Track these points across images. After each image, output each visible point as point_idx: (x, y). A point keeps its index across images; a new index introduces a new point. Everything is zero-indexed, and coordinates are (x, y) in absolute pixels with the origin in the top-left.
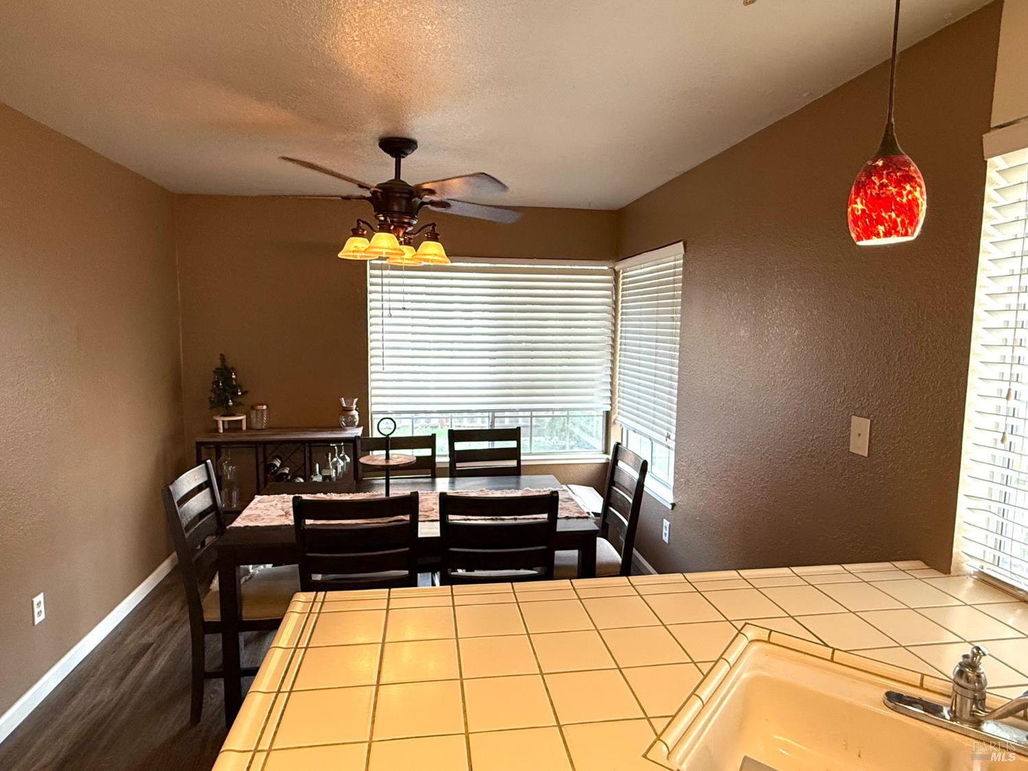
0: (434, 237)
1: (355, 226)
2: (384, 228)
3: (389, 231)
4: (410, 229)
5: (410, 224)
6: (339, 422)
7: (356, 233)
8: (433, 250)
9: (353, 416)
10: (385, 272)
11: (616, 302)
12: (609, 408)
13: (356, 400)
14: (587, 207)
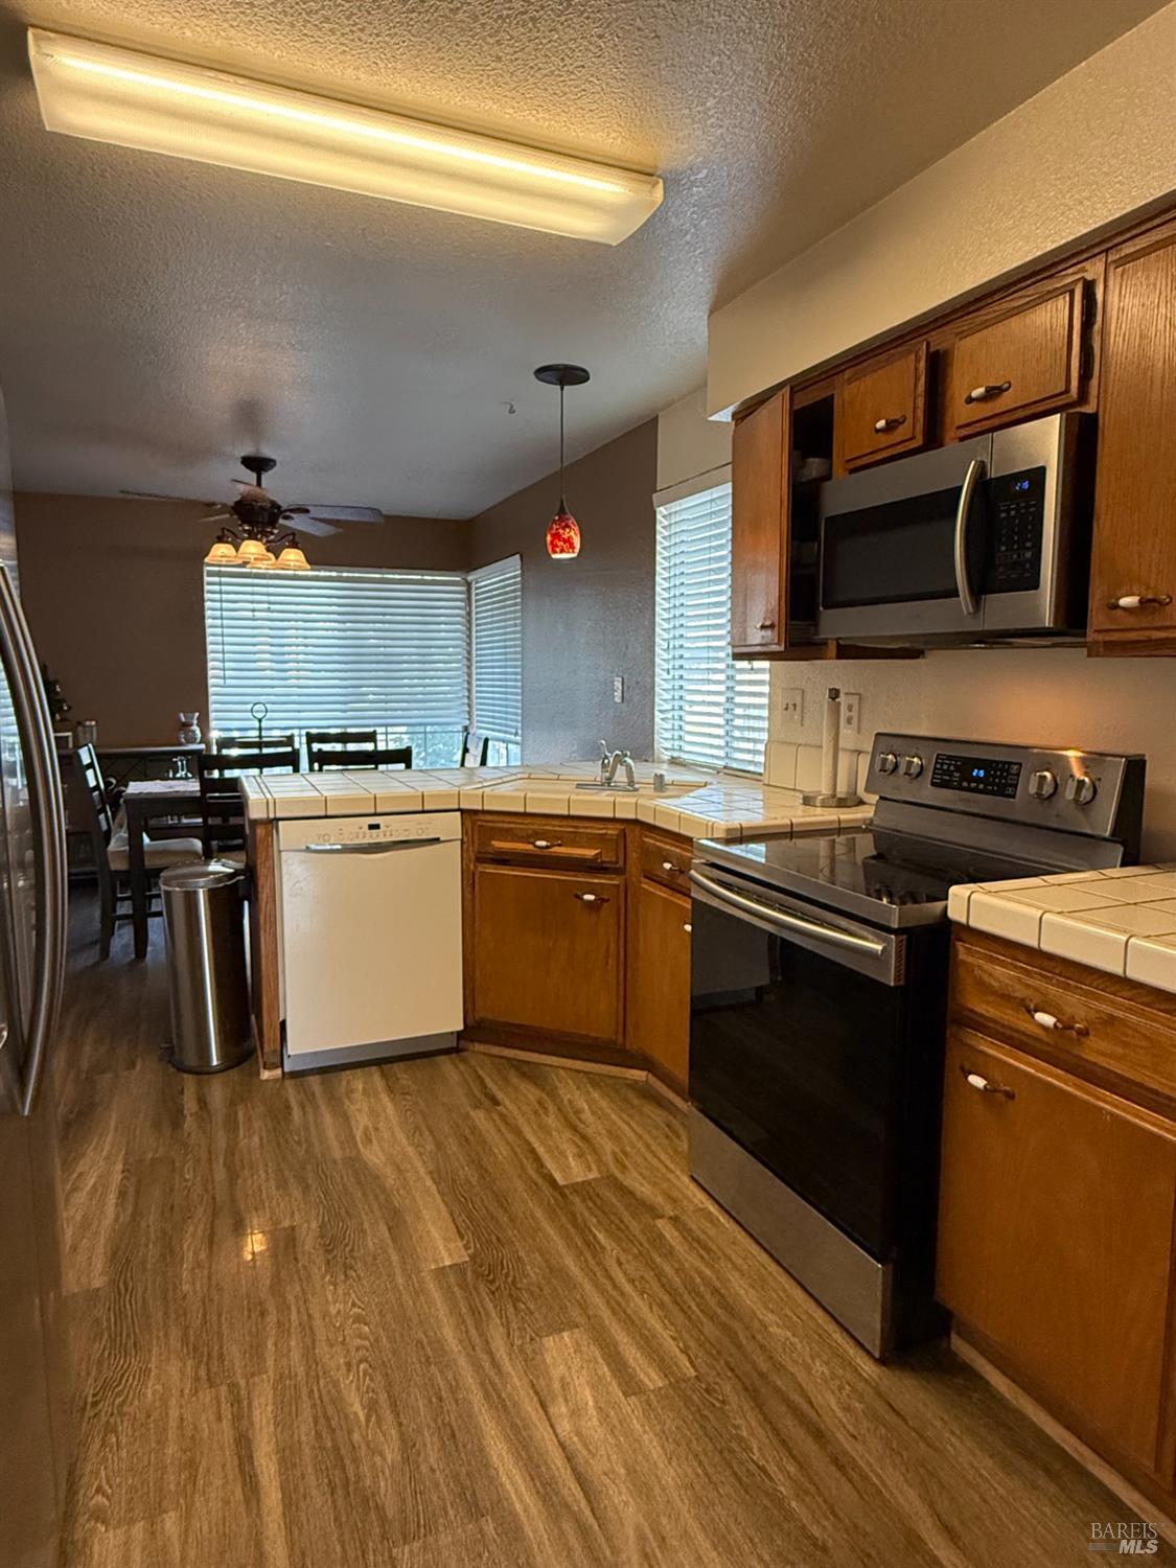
0: (294, 545)
1: (220, 534)
2: (252, 536)
3: (257, 539)
4: (272, 537)
5: (272, 533)
6: (178, 738)
7: (220, 540)
8: (293, 556)
9: (194, 732)
10: (224, 580)
11: (469, 614)
12: (467, 723)
13: (197, 714)
14: (434, 516)
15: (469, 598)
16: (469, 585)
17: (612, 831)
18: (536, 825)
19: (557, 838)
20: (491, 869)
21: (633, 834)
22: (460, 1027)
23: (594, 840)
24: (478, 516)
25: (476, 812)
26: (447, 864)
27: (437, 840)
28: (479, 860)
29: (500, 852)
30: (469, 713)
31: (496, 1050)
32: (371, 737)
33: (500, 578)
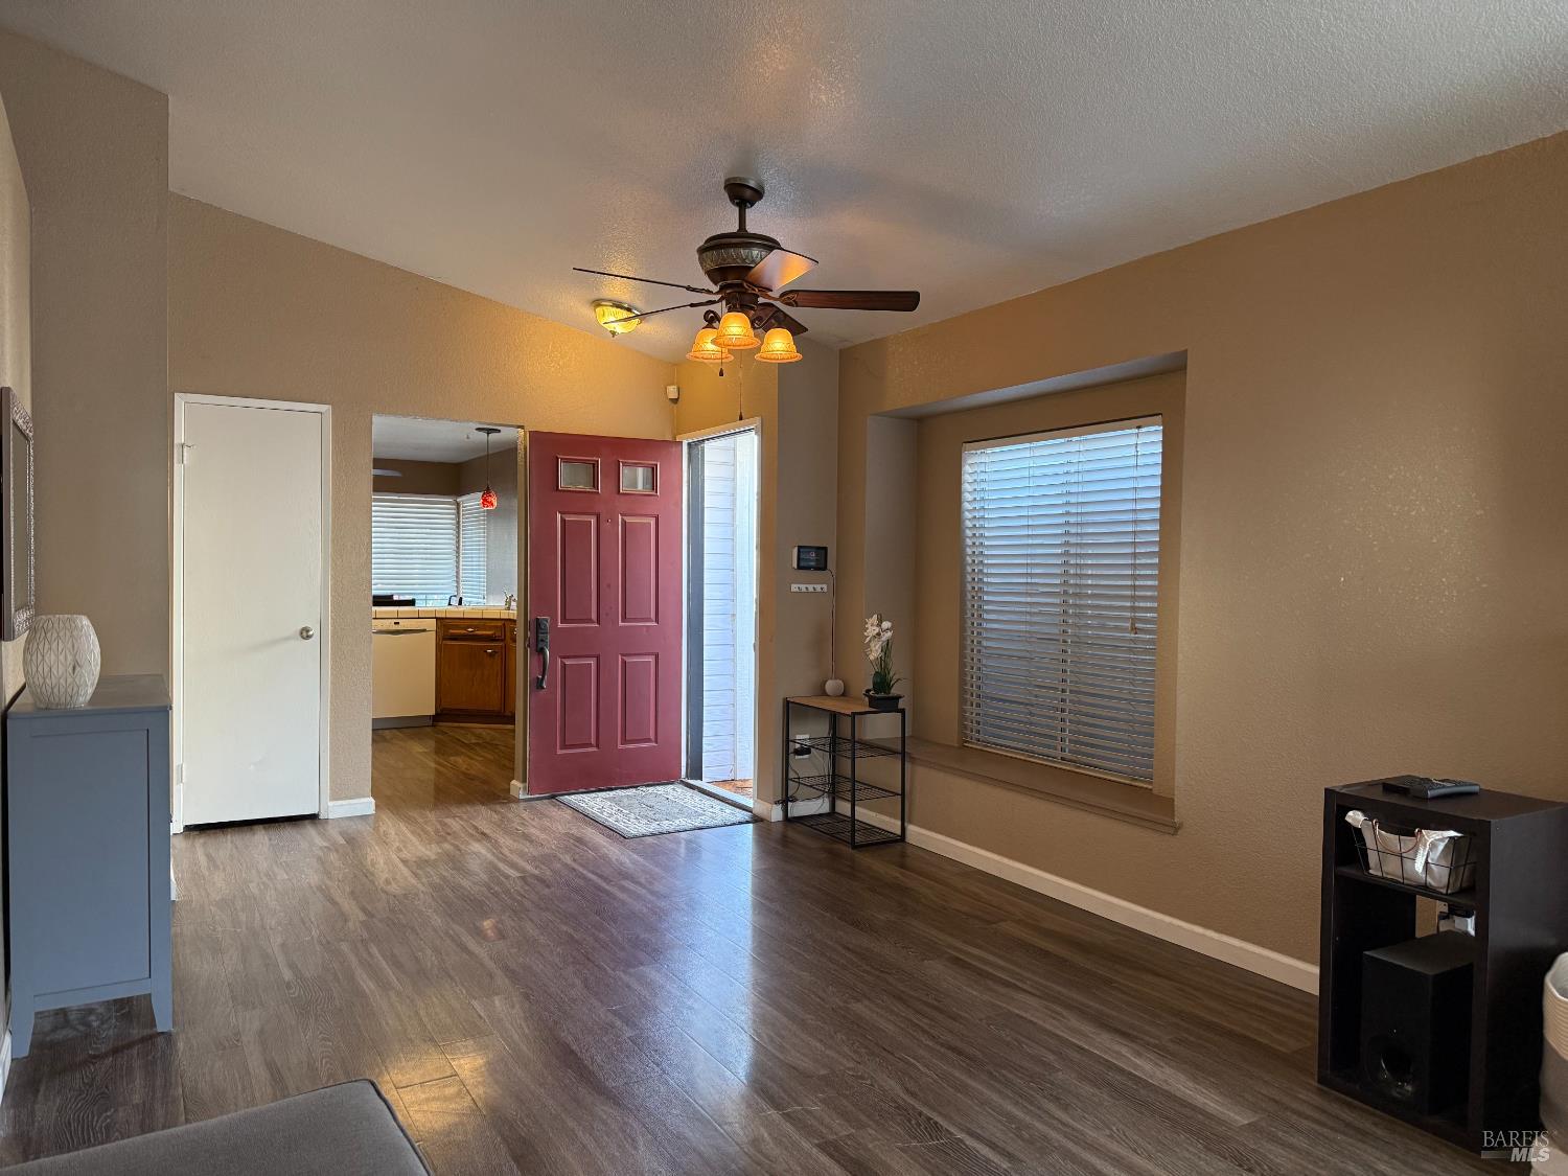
11: (458, 524)
15: (458, 513)
16: (458, 504)
17: (500, 624)
18: (469, 622)
19: (477, 627)
20: (449, 643)
21: (508, 624)
22: (432, 712)
23: (490, 628)
24: (467, 462)
25: (442, 618)
26: (430, 639)
27: (424, 631)
28: (444, 639)
29: (452, 634)
30: (457, 587)
31: (450, 724)
32: (412, 603)
33: (472, 502)
